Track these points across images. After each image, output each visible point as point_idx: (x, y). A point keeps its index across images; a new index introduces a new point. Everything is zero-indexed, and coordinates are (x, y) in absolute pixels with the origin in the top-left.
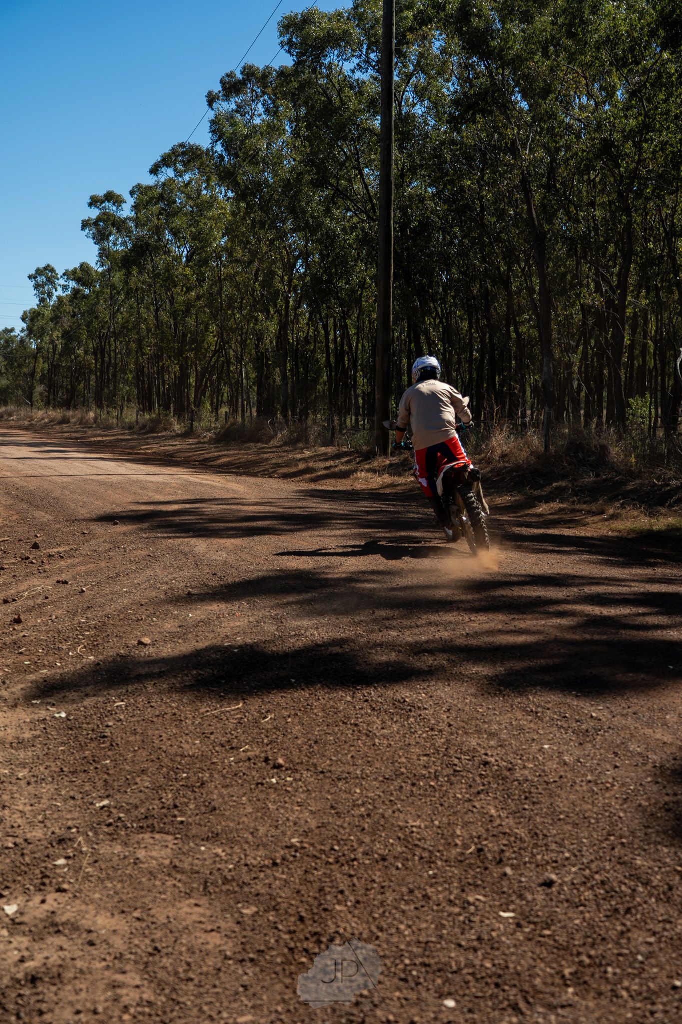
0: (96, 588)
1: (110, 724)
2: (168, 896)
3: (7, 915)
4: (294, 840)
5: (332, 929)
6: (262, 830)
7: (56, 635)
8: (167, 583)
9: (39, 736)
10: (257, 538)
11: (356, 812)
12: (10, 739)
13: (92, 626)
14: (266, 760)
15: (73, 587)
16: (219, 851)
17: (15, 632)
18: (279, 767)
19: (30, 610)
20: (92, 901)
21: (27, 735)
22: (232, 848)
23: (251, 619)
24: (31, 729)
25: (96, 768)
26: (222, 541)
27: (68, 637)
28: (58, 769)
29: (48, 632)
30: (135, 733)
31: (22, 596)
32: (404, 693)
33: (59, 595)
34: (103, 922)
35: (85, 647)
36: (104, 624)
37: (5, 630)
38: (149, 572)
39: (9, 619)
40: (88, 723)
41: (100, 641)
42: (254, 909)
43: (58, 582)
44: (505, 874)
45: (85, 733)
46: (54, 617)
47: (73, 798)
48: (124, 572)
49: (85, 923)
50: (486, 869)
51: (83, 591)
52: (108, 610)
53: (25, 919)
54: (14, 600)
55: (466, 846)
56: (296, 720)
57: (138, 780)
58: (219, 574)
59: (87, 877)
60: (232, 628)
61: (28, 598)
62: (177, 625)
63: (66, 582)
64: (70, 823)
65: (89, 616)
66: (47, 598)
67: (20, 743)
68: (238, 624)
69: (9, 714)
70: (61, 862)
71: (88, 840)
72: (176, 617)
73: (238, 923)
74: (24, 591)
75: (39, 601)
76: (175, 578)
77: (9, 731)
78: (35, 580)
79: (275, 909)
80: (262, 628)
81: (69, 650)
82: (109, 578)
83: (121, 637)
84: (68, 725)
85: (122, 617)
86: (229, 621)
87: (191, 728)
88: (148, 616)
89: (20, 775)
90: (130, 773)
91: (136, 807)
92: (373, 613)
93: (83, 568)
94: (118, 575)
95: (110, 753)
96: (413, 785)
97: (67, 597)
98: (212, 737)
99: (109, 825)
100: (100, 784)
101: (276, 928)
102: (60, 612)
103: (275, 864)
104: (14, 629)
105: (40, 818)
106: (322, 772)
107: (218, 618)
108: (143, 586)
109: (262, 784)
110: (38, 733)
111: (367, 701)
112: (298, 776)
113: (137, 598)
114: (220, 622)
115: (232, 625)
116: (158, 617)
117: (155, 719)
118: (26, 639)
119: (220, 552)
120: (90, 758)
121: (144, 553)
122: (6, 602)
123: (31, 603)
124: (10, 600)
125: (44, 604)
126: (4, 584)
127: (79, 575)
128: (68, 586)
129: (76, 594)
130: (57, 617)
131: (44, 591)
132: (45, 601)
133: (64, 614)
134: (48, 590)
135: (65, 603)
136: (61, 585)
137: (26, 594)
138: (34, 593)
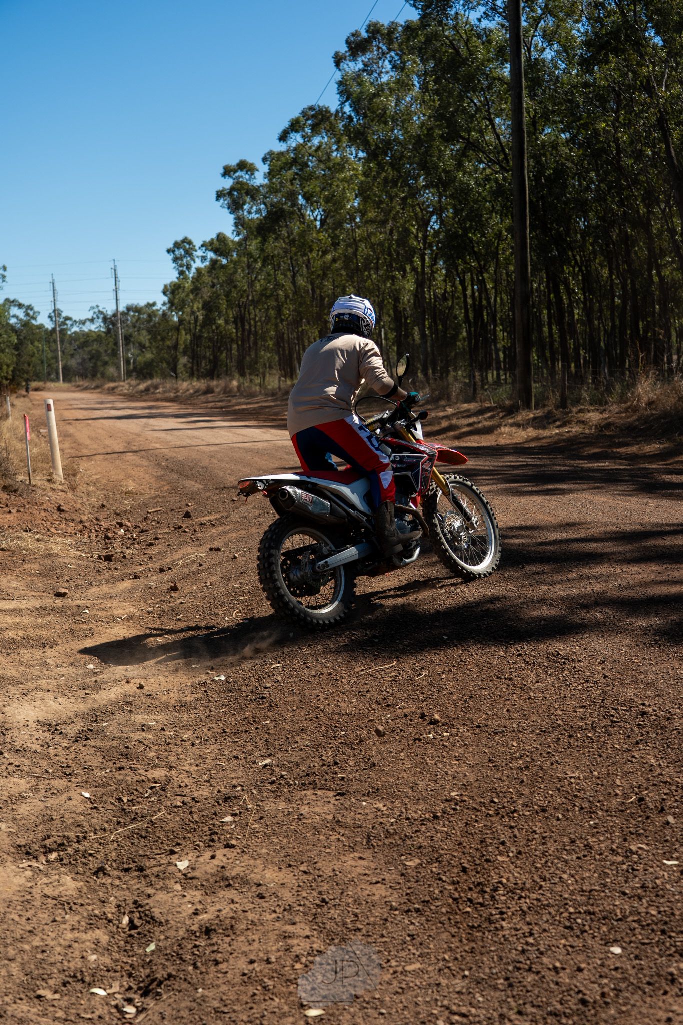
0: (247, 553)
1: (268, 685)
2: (333, 850)
3: (180, 871)
4: (453, 794)
5: (496, 879)
6: (422, 785)
7: (212, 601)
9: (201, 699)
11: (514, 765)
12: (173, 702)
13: (246, 591)
14: (423, 716)
15: (226, 553)
16: (380, 805)
17: (172, 600)
18: (434, 722)
19: (186, 577)
20: (259, 856)
21: (189, 698)
22: (393, 802)
23: (401, 578)
24: (192, 693)
25: (257, 728)
27: (223, 603)
28: (220, 731)
29: (203, 598)
30: (292, 693)
31: (177, 565)
32: (559, 646)
33: (213, 562)
34: (271, 876)
35: (240, 611)
36: (257, 588)
37: (163, 598)
39: (165, 587)
40: (247, 685)
41: (255, 605)
42: (418, 861)
43: (211, 549)
44: (668, 823)
45: (244, 694)
46: (208, 584)
47: (236, 758)
49: (255, 877)
50: (648, 818)
51: (235, 557)
53: (196, 874)
54: (169, 568)
55: (626, 796)
56: (451, 676)
57: (298, 739)
59: (254, 833)
61: (182, 566)
63: (218, 549)
64: (234, 782)
65: (243, 581)
66: (201, 565)
67: (182, 706)
68: (388, 583)
69: (171, 678)
70: (228, 819)
71: (253, 797)
73: (402, 875)
74: (178, 559)
75: (193, 569)
77: (172, 695)
78: (189, 548)
79: (437, 860)
81: (225, 614)
84: (228, 687)
86: (379, 580)
87: (348, 687)
89: (185, 737)
90: (289, 732)
91: (298, 765)
92: (523, 567)
93: (234, 535)
95: (269, 714)
96: (571, 736)
97: (220, 563)
98: (368, 695)
99: (272, 783)
100: (261, 743)
101: (440, 879)
102: (214, 578)
103: (436, 817)
104: (171, 597)
105: (205, 777)
106: (479, 727)
109: (420, 740)
110: (199, 696)
111: (520, 655)
112: (454, 731)
114: (371, 583)
115: (382, 584)
117: (312, 680)
118: (184, 606)
120: (251, 719)
122: (161, 570)
123: (186, 570)
124: (166, 568)
125: (198, 572)
126: (159, 553)
127: (231, 541)
128: (220, 552)
129: (228, 561)
130: (211, 584)
131: (198, 558)
132: (200, 568)
133: (218, 580)
134: (202, 557)
135: (218, 569)
136: (213, 552)
137: (181, 562)
138: (188, 560)
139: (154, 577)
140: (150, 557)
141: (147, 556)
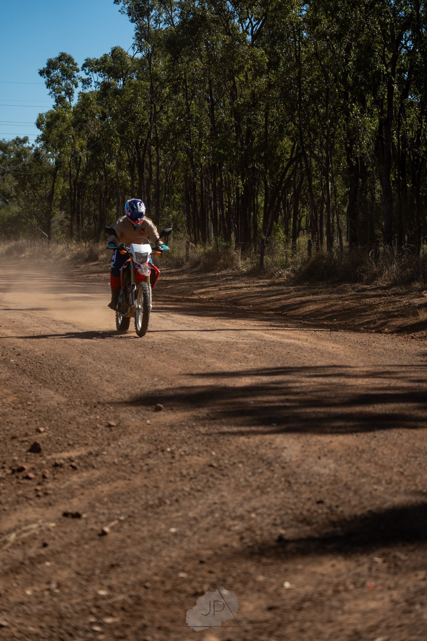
0: (126, 526)
7: (55, 624)
8: (241, 518)
10: (380, 435)
13: (118, 606)
15: (89, 523)
23: (396, 595)
26: (326, 439)
27: (76, 628)
29: (41, 616)
31: (5, 542)
33: (67, 540)
36: (138, 601)
38: (212, 497)
43: (66, 515)
46: (54, 586)
48: (171, 495)
51: (104, 533)
52: (146, 571)
58: (327, 501)
60: (364, 613)
61: (15, 546)
62: (264, 603)
63: (77, 516)
65: (114, 582)
66: (45, 545)
68: (373, 605)
72: (261, 589)
74: (9, 532)
75: (32, 552)
76: (255, 510)
78: (30, 509)
80: (419, 615)
82: (147, 507)
83: (167, 631)
85: (168, 587)
86: (356, 598)
93: (105, 488)
94: (161, 502)
97: (78, 544)
102: (64, 575)
107: (336, 592)
108: (203, 524)
113: (194, 547)
114: (342, 601)
115: (362, 607)
116: (230, 588)
119: (324, 460)
121: (203, 460)
123: (18, 554)
125: (41, 559)
127: (100, 501)
128: (80, 522)
129: (93, 539)
130: (59, 586)
131: (42, 532)
132: (43, 551)
133: (71, 579)
134: (49, 530)
135: (74, 555)
136: (69, 520)
137: (13, 536)
138: (25, 535)
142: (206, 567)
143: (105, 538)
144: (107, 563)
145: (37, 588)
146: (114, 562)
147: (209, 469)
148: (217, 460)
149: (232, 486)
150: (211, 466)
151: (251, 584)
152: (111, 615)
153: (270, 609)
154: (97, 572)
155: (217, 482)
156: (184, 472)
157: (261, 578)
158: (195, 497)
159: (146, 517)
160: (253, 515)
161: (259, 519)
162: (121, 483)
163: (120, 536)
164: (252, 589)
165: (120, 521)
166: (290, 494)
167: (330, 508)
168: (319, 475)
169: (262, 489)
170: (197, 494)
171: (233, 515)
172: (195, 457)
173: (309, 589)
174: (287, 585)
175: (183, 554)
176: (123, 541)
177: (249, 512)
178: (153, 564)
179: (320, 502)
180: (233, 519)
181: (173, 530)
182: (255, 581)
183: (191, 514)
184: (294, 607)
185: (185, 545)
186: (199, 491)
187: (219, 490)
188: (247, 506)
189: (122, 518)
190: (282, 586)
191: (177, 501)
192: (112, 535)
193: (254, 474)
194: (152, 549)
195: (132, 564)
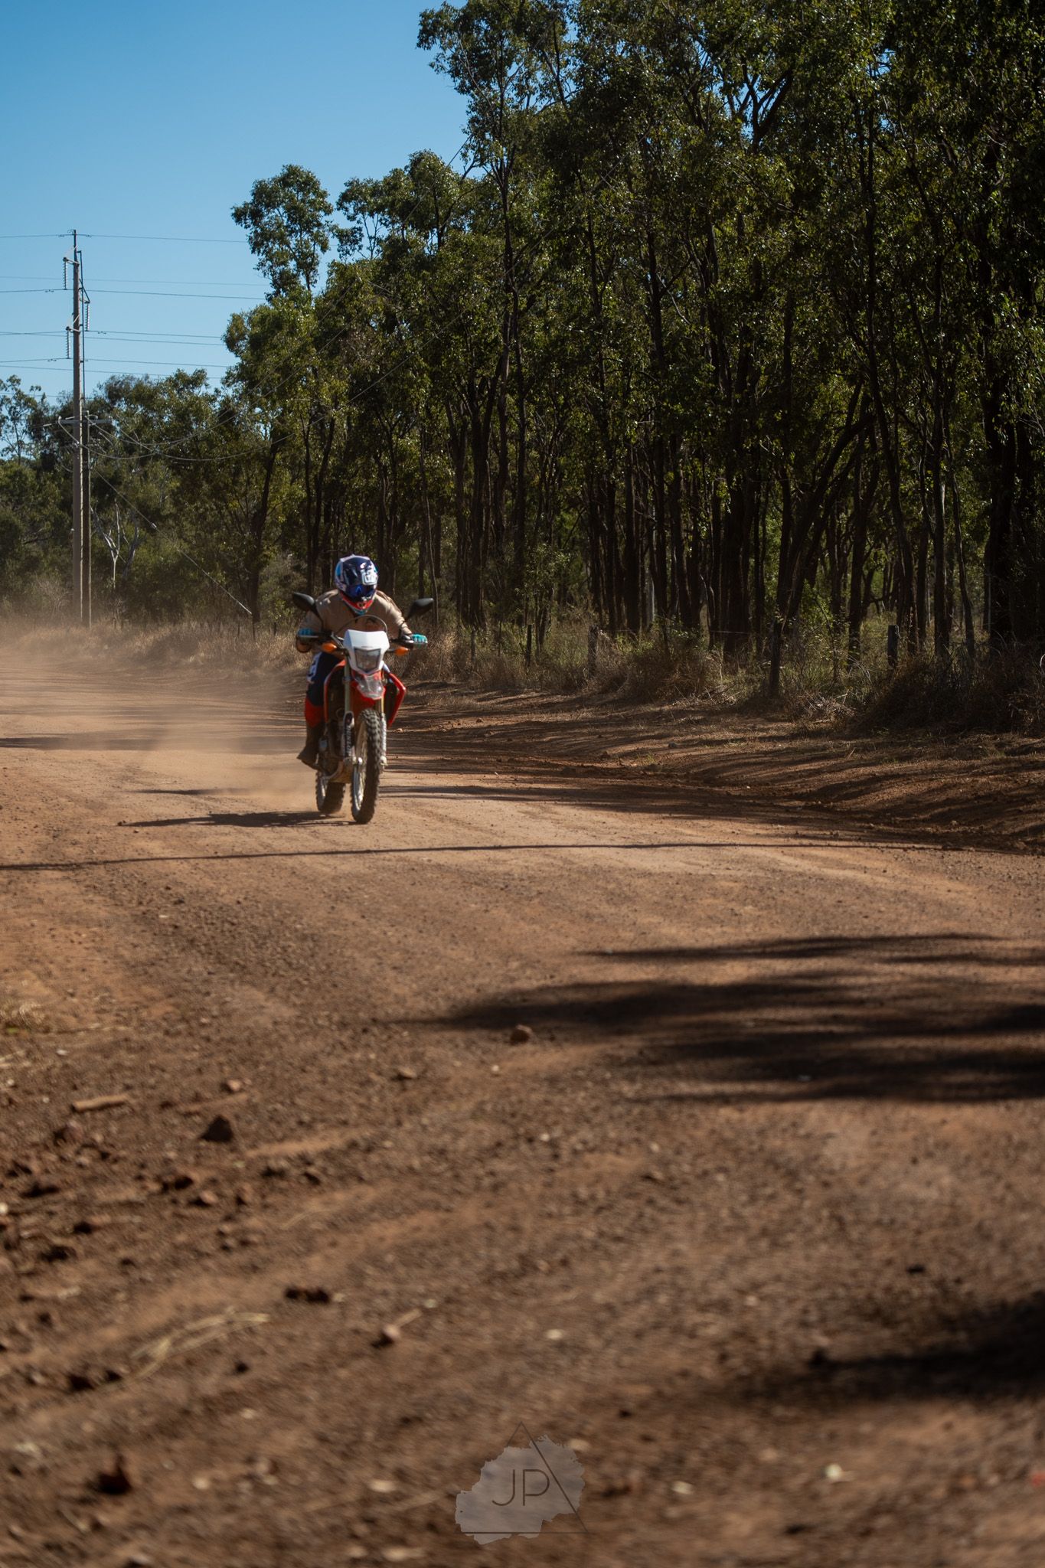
0: (439, 1324)
7: (265, 1561)
8: (723, 1306)
13: (419, 1518)
15: (350, 1316)
17: (97, 1542)
19: (170, 1427)
26: (930, 1115)
29: (230, 1542)
31: (145, 1359)
33: (294, 1356)
38: (651, 1255)
39: (80, 1473)
43: (292, 1294)
46: (262, 1467)
48: (551, 1249)
51: (385, 1341)
54: (113, 1377)
58: (934, 1268)
61: (168, 1369)
62: (776, 1517)
63: (320, 1297)
65: (410, 1461)
66: (241, 1368)
72: (771, 1481)
74: (155, 1335)
75: (210, 1384)
76: (755, 1286)
78: (205, 1281)
82: (492, 1277)
86: (1004, 1507)
88: (654, 1472)
93: (388, 1231)
94: (527, 1264)
97: (323, 1365)
102: (289, 1441)
104: (97, 1527)
107: (956, 1491)
108: (630, 1320)
113: (606, 1376)
114: (970, 1515)
115: (1020, 1530)
116: (694, 1478)
119: (925, 1167)
121: (628, 1163)
122: (79, 1384)
123: (175, 1390)
124: (94, 1375)
125: (231, 1401)
126: (85, 1299)
127: (376, 1260)
128: (328, 1313)
129: (357, 1355)
130: (275, 1468)
131: (233, 1336)
132: (237, 1383)
133: (306, 1452)
134: (250, 1330)
135: (312, 1394)
136: (301, 1307)
137: (162, 1347)
138: (193, 1343)
139: (42, 1419)
140: (44, 1319)
141: (31, 1309)
142: (636, 1427)
143: (388, 1352)
144: (394, 1413)
145: (221, 1473)
146: (411, 1412)
147: (643, 1186)
148: (664, 1164)
149: (701, 1227)
150: (648, 1178)
151: (745, 1470)
152: (401, 1542)
153: (794, 1531)
154: (369, 1434)
155: (664, 1218)
156: (583, 1192)
157: (769, 1455)
158: (608, 1255)
159: (488, 1301)
160: (752, 1300)
161: (766, 1309)
162: (427, 1219)
163: (425, 1348)
164: (748, 1482)
165: (426, 1312)
166: (841, 1250)
167: (940, 1283)
168: (914, 1202)
169: (774, 1236)
170: (615, 1248)
171: (703, 1299)
172: (610, 1157)
173: (889, 1482)
174: (834, 1472)
175: (579, 1393)
176: (432, 1360)
177: (742, 1293)
178: (504, 1417)
179: (917, 1270)
180: (703, 1309)
181: (555, 1335)
182: (755, 1462)
183: (599, 1297)
184: (850, 1528)
185: (584, 1370)
186: (618, 1239)
187: (668, 1238)
188: (736, 1278)
189: (430, 1304)
190: (822, 1475)
191: (564, 1262)
192: (407, 1347)
193: (753, 1199)
194: (503, 1380)
195: (454, 1417)
